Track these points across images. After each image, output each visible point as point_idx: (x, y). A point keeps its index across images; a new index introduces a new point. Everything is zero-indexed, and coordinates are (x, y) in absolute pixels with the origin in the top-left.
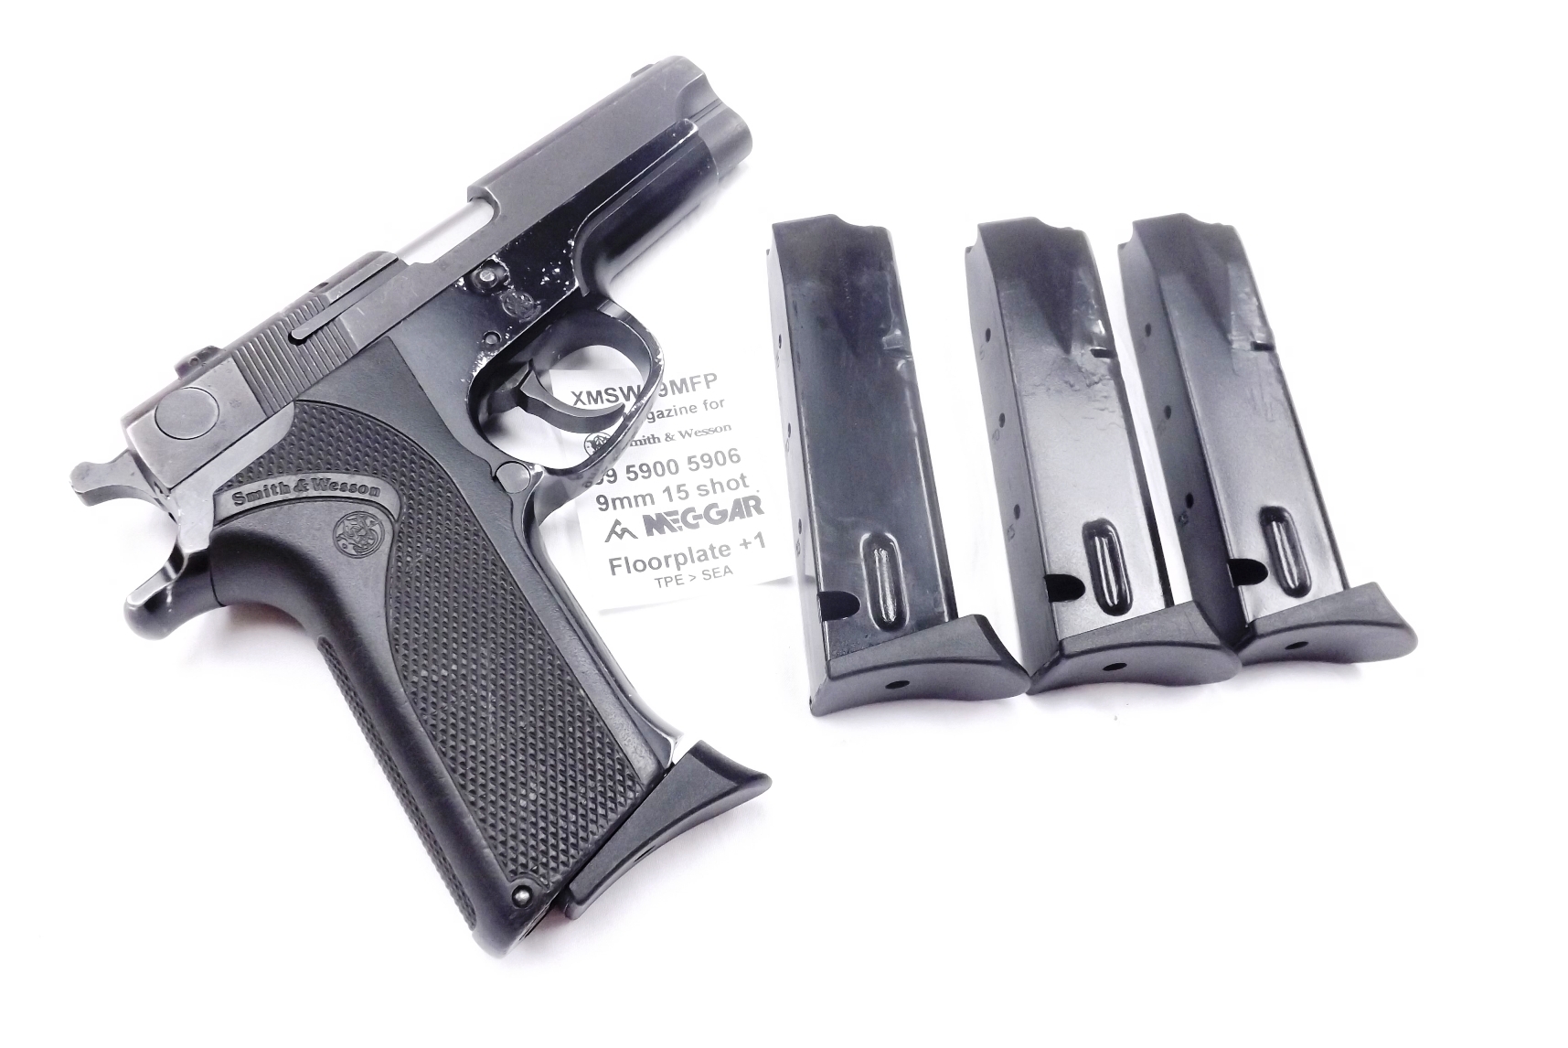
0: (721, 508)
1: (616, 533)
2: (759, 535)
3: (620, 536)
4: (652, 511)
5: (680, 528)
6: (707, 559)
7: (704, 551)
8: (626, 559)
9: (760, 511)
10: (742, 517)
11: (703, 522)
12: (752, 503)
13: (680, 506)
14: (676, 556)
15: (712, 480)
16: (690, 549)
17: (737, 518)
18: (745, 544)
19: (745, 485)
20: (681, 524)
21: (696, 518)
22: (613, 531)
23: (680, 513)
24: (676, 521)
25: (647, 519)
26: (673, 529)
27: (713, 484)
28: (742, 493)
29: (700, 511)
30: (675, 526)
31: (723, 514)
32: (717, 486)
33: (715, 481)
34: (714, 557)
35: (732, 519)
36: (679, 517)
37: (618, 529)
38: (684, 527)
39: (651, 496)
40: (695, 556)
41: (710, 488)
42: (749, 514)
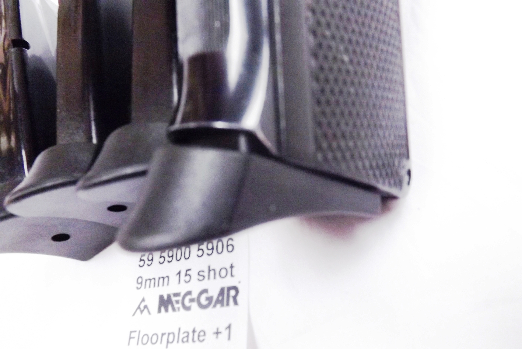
0: (210, 294)
1: (140, 309)
2: (229, 327)
3: (142, 312)
4: (165, 291)
5: (179, 309)
6: (187, 341)
7: (188, 333)
8: (139, 332)
9: (236, 303)
10: (222, 305)
11: (194, 305)
12: (233, 293)
13: (183, 289)
14: (169, 334)
15: (209, 267)
16: (179, 329)
17: (218, 306)
18: (217, 333)
19: (232, 275)
20: (180, 305)
21: (192, 300)
22: (139, 307)
23: (182, 294)
24: (177, 302)
25: (161, 297)
26: (174, 309)
27: (209, 271)
28: (228, 282)
29: (195, 295)
30: (176, 306)
31: (210, 299)
32: (212, 273)
33: (211, 268)
34: (193, 341)
35: (215, 306)
36: (180, 298)
37: (142, 307)
38: (182, 309)
39: (168, 277)
40: (182, 336)
41: (206, 274)
42: (228, 304)
